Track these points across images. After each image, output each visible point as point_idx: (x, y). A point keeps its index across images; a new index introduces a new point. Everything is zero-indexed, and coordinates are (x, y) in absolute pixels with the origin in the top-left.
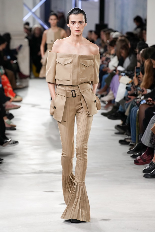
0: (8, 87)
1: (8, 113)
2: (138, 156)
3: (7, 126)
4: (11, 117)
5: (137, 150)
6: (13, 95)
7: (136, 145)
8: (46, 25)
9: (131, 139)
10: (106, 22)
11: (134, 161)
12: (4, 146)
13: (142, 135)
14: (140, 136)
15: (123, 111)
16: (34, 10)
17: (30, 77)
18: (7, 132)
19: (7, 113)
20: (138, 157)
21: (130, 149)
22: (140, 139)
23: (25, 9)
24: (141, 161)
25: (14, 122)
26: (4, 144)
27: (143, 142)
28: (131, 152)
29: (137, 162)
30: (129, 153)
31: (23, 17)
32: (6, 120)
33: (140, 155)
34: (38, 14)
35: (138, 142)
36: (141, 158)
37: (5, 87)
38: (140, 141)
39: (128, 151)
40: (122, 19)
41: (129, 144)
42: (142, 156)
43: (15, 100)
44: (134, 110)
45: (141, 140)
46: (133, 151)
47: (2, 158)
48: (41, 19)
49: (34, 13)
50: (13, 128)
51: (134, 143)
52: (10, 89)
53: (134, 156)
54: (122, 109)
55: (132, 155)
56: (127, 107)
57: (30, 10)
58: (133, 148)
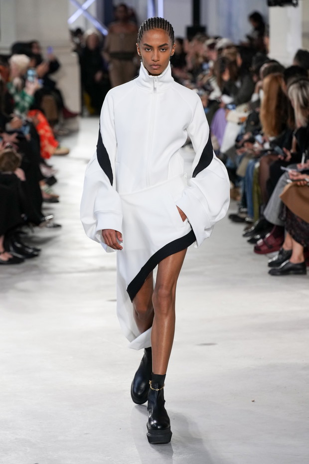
0: (46, 131)
2: (258, 240)
3: (45, 196)
4: (52, 181)
5: (257, 231)
6: (53, 144)
7: (257, 223)
8: (106, 29)
9: (246, 213)
10: (203, 22)
12: (41, 227)
14: (262, 207)
15: (233, 167)
16: (86, 6)
17: (81, 114)
18: (45, 205)
20: (260, 242)
21: (246, 229)
22: (262, 212)
23: (72, 4)
24: (265, 248)
25: (56, 190)
26: (42, 224)
27: (267, 218)
28: (248, 234)
29: (258, 250)
30: (245, 236)
31: (69, 17)
32: (44, 187)
33: (263, 237)
34: (93, 12)
35: (259, 219)
36: (265, 243)
37: (41, 132)
38: (261, 216)
39: (244, 233)
40: (230, 17)
41: (245, 221)
42: (265, 239)
43: (58, 152)
46: (252, 232)
47: (39, 247)
48: (97, 19)
49: (87, 11)
50: (54, 200)
51: (252, 219)
52: (49, 135)
53: (253, 241)
54: (232, 164)
55: (249, 238)
57: (80, 6)
58: (250, 228)
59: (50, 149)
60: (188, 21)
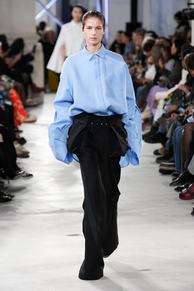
0: (18, 104)
1: (19, 136)
2: (183, 188)
3: (18, 153)
4: (23, 141)
5: (182, 181)
6: (24, 114)
7: (181, 175)
9: (174, 166)
10: (139, 20)
11: (179, 195)
12: (16, 179)
13: (188, 161)
14: (185, 163)
15: (163, 132)
16: (48, 7)
18: (19, 160)
19: (17, 137)
20: (184, 190)
21: (174, 179)
22: (185, 167)
23: (38, 5)
24: (188, 195)
25: (26, 148)
26: (16, 177)
27: (190, 171)
28: (174, 183)
29: (182, 197)
30: (171, 185)
31: (35, 15)
32: (17, 146)
33: (187, 187)
34: (54, 11)
35: (183, 171)
36: (188, 192)
37: (15, 104)
38: (185, 169)
39: (171, 182)
40: (160, 17)
41: (172, 174)
42: (188, 188)
43: (28, 120)
44: (177, 130)
45: (187, 168)
46: (177, 182)
47: (12, 195)
48: (57, 17)
49: (48, 10)
50: (26, 155)
51: (178, 172)
52: (20, 107)
53: (178, 189)
54: (162, 130)
55: (176, 187)
56: (169, 127)
57: (44, 7)
58: (176, 179)
59: (21, 118)
60: (128, 19)
